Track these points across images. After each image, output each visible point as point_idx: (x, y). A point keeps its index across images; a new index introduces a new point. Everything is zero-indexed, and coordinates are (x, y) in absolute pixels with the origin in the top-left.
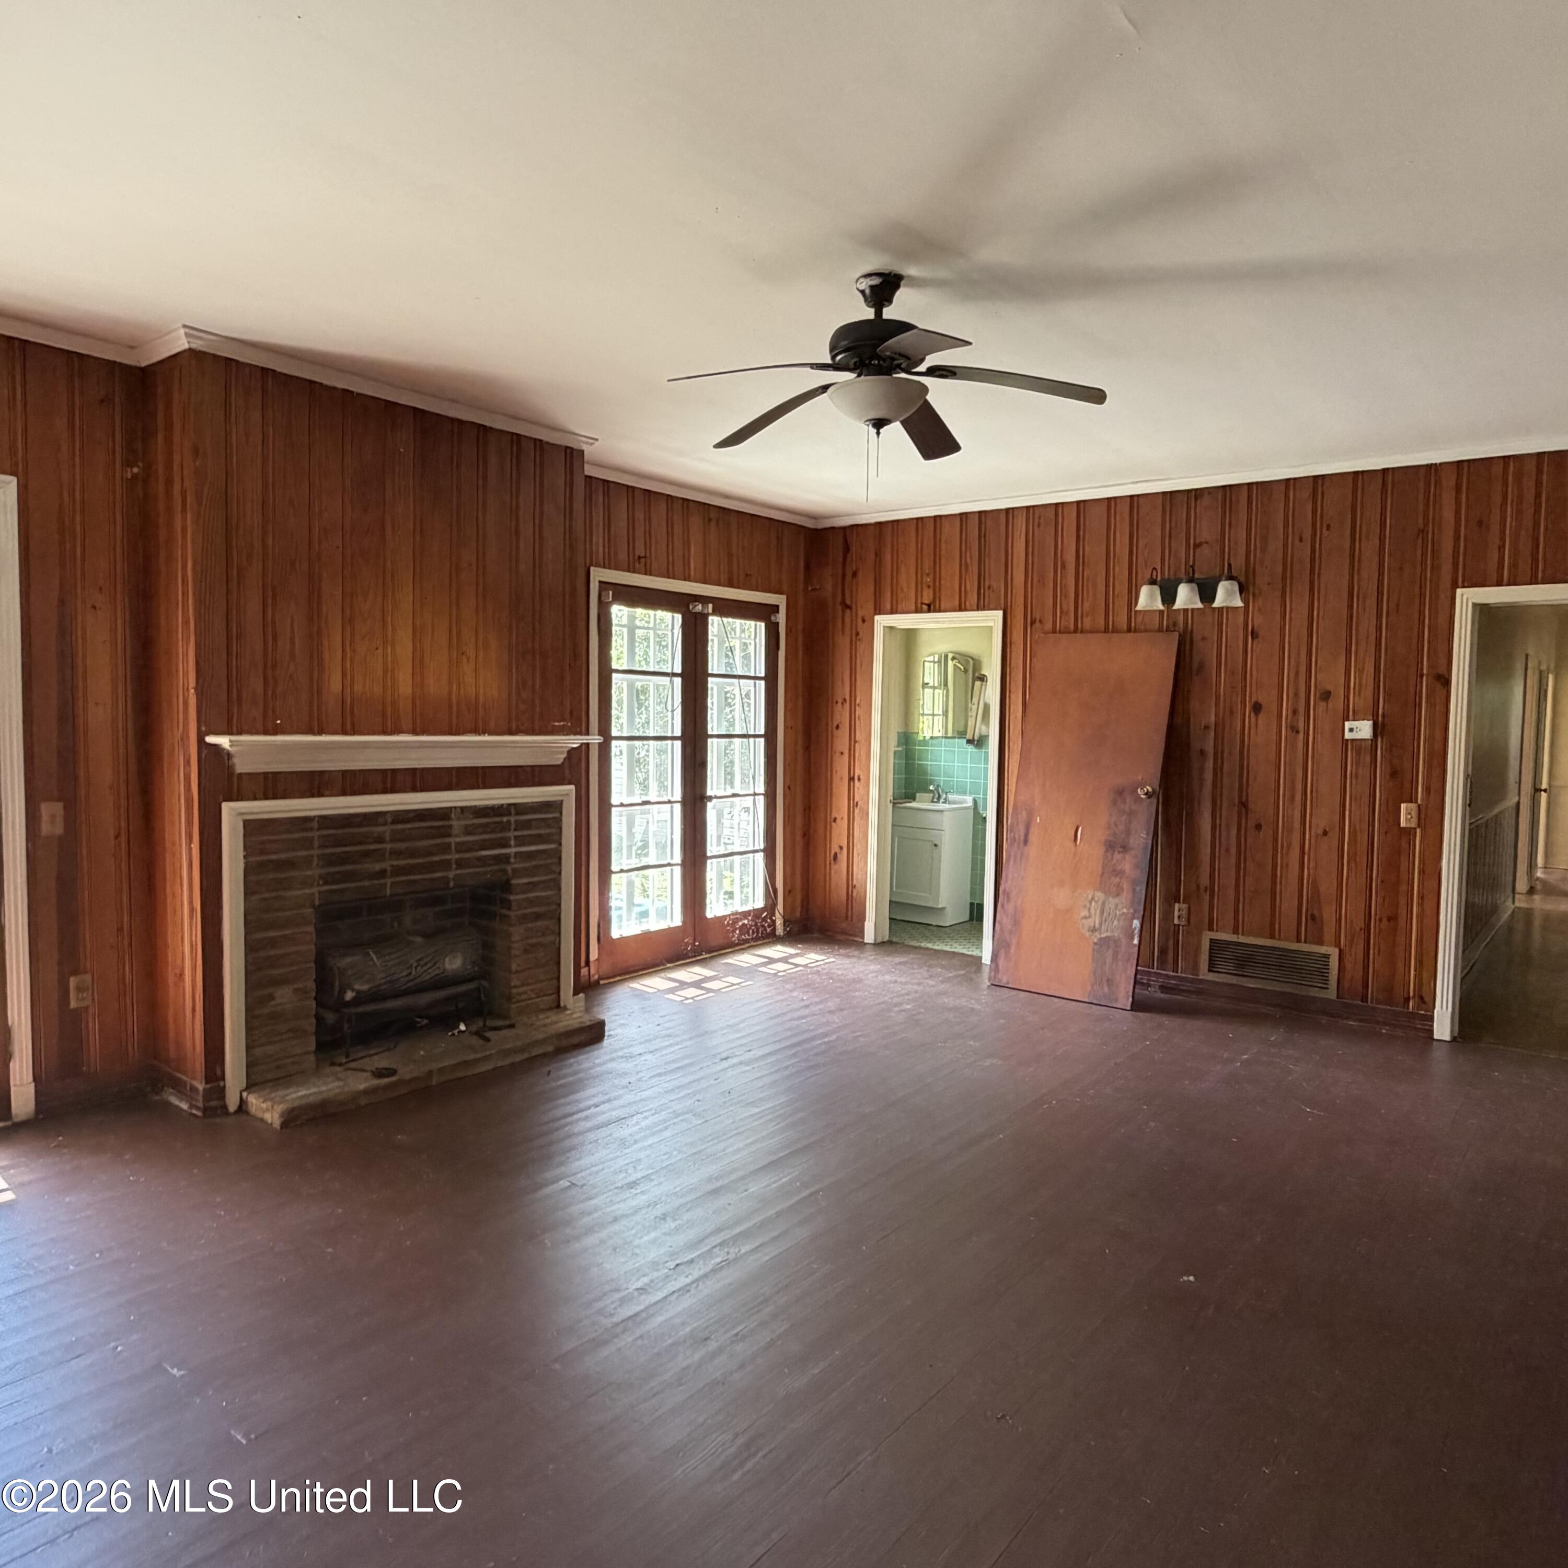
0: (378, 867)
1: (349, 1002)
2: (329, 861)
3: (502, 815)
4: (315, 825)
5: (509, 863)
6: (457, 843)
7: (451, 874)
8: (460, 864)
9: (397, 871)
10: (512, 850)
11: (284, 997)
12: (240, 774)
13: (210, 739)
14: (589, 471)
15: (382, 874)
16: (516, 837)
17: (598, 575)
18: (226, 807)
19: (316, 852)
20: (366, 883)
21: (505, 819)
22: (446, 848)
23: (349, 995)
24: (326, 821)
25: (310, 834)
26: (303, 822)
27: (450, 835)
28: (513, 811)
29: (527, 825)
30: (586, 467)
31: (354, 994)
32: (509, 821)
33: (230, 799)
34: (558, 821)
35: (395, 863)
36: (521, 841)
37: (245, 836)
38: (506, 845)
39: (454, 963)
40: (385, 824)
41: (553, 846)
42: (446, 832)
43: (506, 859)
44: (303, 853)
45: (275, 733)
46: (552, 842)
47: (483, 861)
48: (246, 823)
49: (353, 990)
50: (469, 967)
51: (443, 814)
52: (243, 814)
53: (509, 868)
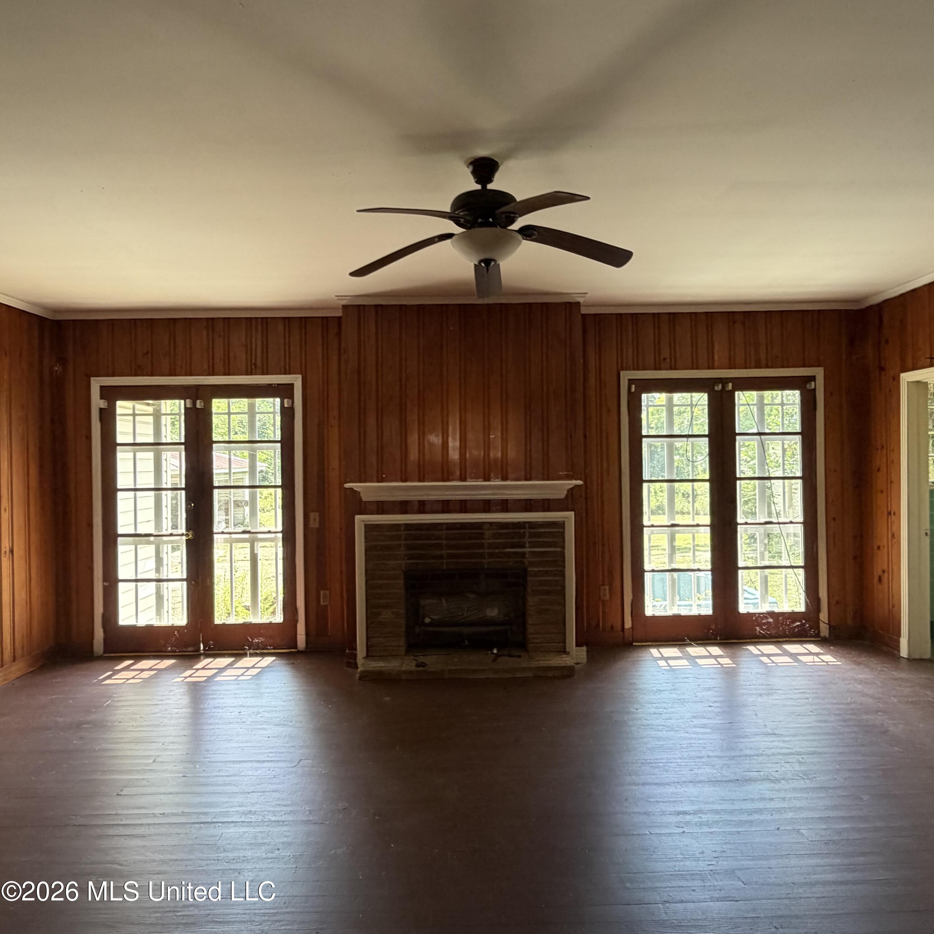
0: (438, 553)
1: (427, 624)
2: (409, 547)
3: (519, 528)
4: (402, 528)
5: (525, 557)
6: (488, 543)
7: (485, 561)
8: (491, 555)
9: (450, 556)
10: (527, 550)
11: (386, 615)
12: (365, 502)
13: (347, 485)
14: (584, 311)
15: (441, 557)
16: (529, 542)
17: (626, 376)
18: (358, 518)
19: (403, 542)
20: (430, 561)
21: (522, 531)
22: (481, 546)
23: (427, 620)
24: (408, 527)
25: (399, 533)
26: (395, 527)
27: (483, 539)
28: (527, 526)
29: (539, 535)
30: (582, 308)
31: (430, 620)
32: (524, 532)
33: (361, 513)
34: (562, 535)
35: (449, 551)
36: (533, 545)
37: (366, 532)
38: (523, 546)
39: (493, 613)
40: (442, 530)
41: (559, 549)
42: (481, 536)
43: (523, 555)
44: (396, 543)
45: (382, 482)
46: (558, 547)
47: (508, 555)
48: (366, 526)
49: (429, 618)
50: (502, 616)
51: (479, 526)
52: (364, 521)
53: (526, 561)
